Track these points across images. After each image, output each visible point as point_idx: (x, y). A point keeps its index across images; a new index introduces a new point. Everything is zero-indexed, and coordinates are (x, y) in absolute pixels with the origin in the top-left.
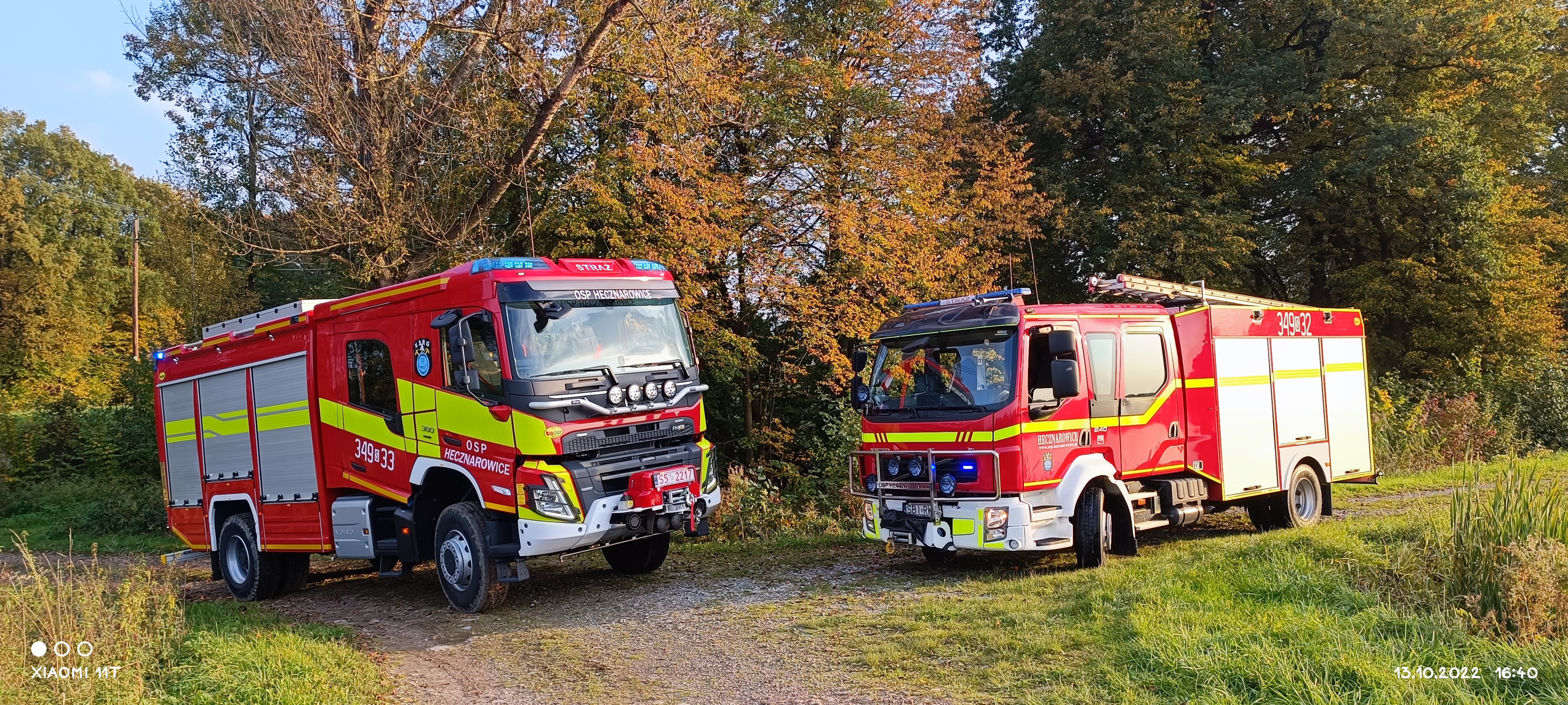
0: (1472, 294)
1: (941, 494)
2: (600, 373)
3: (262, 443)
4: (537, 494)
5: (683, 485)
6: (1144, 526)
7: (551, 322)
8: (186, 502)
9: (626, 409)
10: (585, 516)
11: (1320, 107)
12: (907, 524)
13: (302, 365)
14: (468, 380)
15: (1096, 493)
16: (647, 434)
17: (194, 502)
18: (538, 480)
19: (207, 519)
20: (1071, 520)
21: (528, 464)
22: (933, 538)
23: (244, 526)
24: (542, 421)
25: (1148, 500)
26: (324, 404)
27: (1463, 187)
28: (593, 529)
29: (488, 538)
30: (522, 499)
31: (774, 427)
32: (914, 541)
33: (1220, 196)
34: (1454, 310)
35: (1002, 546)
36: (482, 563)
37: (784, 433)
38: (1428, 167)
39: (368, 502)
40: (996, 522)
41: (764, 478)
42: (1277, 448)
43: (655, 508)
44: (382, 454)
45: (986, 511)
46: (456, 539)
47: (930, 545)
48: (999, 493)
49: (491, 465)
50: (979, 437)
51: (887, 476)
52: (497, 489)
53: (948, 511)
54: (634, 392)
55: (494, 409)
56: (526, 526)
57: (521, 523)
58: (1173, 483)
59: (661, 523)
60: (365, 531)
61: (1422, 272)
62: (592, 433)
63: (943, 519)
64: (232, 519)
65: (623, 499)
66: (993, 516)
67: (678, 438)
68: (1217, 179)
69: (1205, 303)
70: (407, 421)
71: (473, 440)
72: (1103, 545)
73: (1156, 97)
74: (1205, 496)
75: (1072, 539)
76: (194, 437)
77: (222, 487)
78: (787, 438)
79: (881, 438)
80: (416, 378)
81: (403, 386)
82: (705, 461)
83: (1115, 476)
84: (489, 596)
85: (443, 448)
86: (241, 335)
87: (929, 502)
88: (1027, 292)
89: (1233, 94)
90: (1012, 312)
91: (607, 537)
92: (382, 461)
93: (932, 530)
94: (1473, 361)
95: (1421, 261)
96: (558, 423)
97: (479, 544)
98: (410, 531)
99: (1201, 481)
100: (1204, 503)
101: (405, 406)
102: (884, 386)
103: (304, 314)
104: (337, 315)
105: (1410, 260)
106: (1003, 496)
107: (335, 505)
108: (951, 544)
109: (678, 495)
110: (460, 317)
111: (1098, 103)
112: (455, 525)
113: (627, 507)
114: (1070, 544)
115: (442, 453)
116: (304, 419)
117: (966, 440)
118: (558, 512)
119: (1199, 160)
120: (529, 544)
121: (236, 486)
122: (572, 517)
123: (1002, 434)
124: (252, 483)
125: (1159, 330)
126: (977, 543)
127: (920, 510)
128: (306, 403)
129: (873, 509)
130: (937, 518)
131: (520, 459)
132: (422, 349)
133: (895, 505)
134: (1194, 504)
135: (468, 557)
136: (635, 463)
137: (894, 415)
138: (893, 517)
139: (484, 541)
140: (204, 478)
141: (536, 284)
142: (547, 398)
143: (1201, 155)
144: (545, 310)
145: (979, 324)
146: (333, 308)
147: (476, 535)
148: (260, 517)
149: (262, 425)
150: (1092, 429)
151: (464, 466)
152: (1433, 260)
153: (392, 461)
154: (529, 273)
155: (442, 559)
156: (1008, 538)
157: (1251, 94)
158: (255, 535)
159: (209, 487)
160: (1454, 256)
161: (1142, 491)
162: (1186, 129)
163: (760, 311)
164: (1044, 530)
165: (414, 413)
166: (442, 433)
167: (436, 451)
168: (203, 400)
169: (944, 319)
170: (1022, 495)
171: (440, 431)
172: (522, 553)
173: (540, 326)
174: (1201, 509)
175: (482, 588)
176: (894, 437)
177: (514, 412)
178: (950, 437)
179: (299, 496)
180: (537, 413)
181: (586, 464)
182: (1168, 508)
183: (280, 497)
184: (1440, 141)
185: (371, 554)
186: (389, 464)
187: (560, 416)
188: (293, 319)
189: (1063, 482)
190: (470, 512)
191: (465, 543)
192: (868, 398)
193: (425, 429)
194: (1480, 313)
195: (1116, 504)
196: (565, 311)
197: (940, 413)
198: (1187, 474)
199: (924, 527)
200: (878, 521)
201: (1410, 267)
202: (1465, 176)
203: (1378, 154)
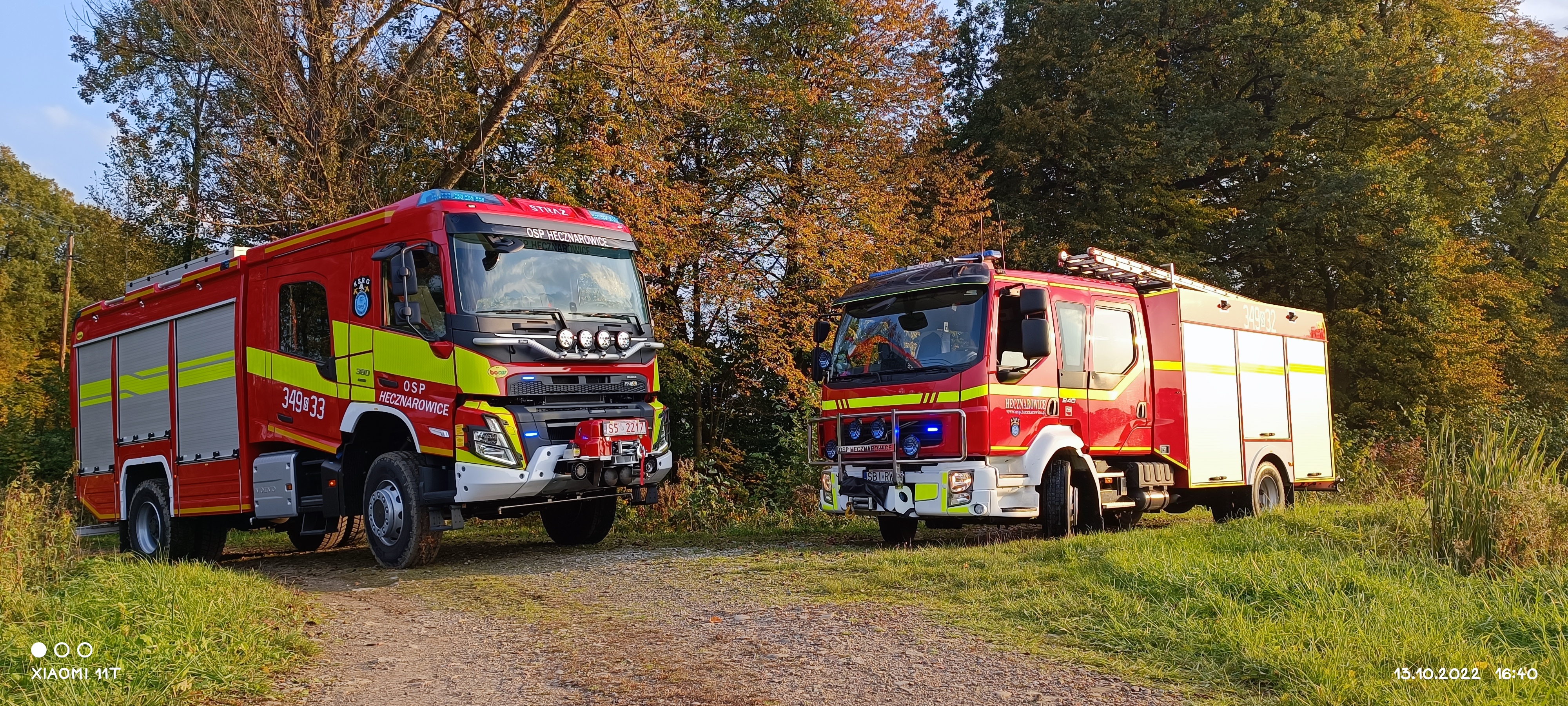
0: (1416, 346)
1: (903, 455)
2: (550, 317)
3: (182, 401)
4: (477, 435)
5: (633, 437)
6: (1110, 505)
7: (501, 258)
8: (97, 469)
9: (575, 356)
10: (527, 463)
11: (1272, 155)
12: (867, 489)
13: (231, 312)
14: (409, 311)
15: (1063, 466)
16: (597, 386)
17: (104, 469)
18: (480, 420)
19: (118, 486)
20: (1038, 489)
21: (469, 404)
22: (895, 503)
23: (156, 491)
24: (486, 360)
25: (1114, 479)
26: (252, 353)
27: (1409, 235)
28: (536, 477)
29: (421, 484)
30: (460, 441)
31: (725, 447)
32: (875, 507)
33: (1174, 237)
34: (1398, 361)
35: (967, 510)
36: (413, 512)
37: (734, 453)
38: (1375, 216)
39: (293, 456)
40: (961, 486)
41: (715, 471)
42: (1243, 441)
43: (603, 458)
44: (312, 402)
45: (951, 474)
46: (387, 490)
47: (891, 510)
48: (965, 454)
49: (429, 407)
50: (945, 397)
51: (847, 441)
52: (434, 431)
53: (911, 476)
54: (586, 338)
55: (436, 344)
56: (464, 469)
57: (458, 466)
58: (1140, 465)
59: (609, 476)
60: (289, 487)
61: (1367, 321)
62: (539, 378)
63: (905, 484)
64: (145, 484)
65: (569, 447)
66: (957, 480)
67: (630, 395)
68: (1171, 223)
69: (1174, 286)
70: (341, 366)
71: (411, 380)
72: (1070, 519)
73: (1113, 138)
74: (1171, 482)
75: (1038, 508)
76: (110, 399)
77: (137, 450)
78: (737, 458)
79: (843, 404)
80: (353, 318)
81: (339, 328)
82: (658, 422)
83: (1082, 449)
84: (420, 549)
85: (378, 390)
86: (167, 286)
87: (891, 466)
88: (997, 255)
89: (1189, 137)
90: (984, 271)
91: (549, 489)
92: (312, 410)
93: (893, 493)
94: (1418, 409)
95: (1367, 312)
96: (502, 363)
97: (411, 492)
98: (338, 483)
99: (1167, 466)
100: (1170, 490)
101: (340, 349)
102: (847, 354)
103: (236, 259)
104: (272, 257)
105: (1356, 310)
106: (969, 459)
107: (257, 462)
108: (913, 510)
109: (628, 447)
110: (402, 248)
111: (1056, 140)
112: (389, 474)
113: (574, 454)
114: (1035, 513)
115: (377, 396)
116: (229, 370)
117: (932, 401)
118: (500, 456)
119: (1154, 200)
120: (466, 488)
121: (152, 447)
122: (513, 463)
123: (968, 394)
124: (168, 445)
125: (1128, 307)
126: (941, 508)
127: (880, 476)
128: (232, 354)
129: (831, 480)
130: (900, 481)
131: (460, 398)
132: (361, 287)
133: (854, 472)
134: (1159, 489)
135: (399, 507)
136: (583, 414)
137: (857, 381)
138: (853, 484)
139: (417, 489)
140: (118, 441)
141: (487, 217)
142: (492, 335)
143: (1157, 196)
144: (495, 245)
145: (949, 282)
146: (267, 251)
147: (409, 484)
148: (175, 480)
149: (183, 381)
150: (1061, 399)
151: (400, 408)
152: (1379, 311)
153: (322, 409)
154: (480, 206)
155: (371, 512)
156: (973, 502)
157: (1205, 139)
158: (168, 500)
159: (122, 451)
160: (1398, 308)
161: (1108, 471)
162: (1141, 171)
163: (713, 338)
164: (1009, 498)
165: (349, 356)
166: (378, 375)
167: (371, 394)
168: (122, 359)
169: (911, 279)
170: (988, 459)
171: (375, 372)
172: (457, 499)
173: (490, 262)
174: (1167, 496)
175: (413, 540)
176: (856, 403)
177: (457, 349)
178: (915, 398)
179: (218, 454)
180: (481, 350)
181: (530, 409)
182: (1134, 490)
183: (198, 456)
184: (1388, 189)
185: (294, 511)
186: (319, 412)
187: (505, 355)
188: (223, 266)
189: (1030, 450)
190: (403, 459)
191: (396, 493)
192: (830, 365)
193: (360, 372)
194: (1424, 366)
195: (1083, 479)
196: (515, 246)
197: (905, 375)
198: (1153, 458)
199: (886, 491)
200: (836, 488)
201: (1356, 317)
202: (1412, 225)
203: (1328, 199)
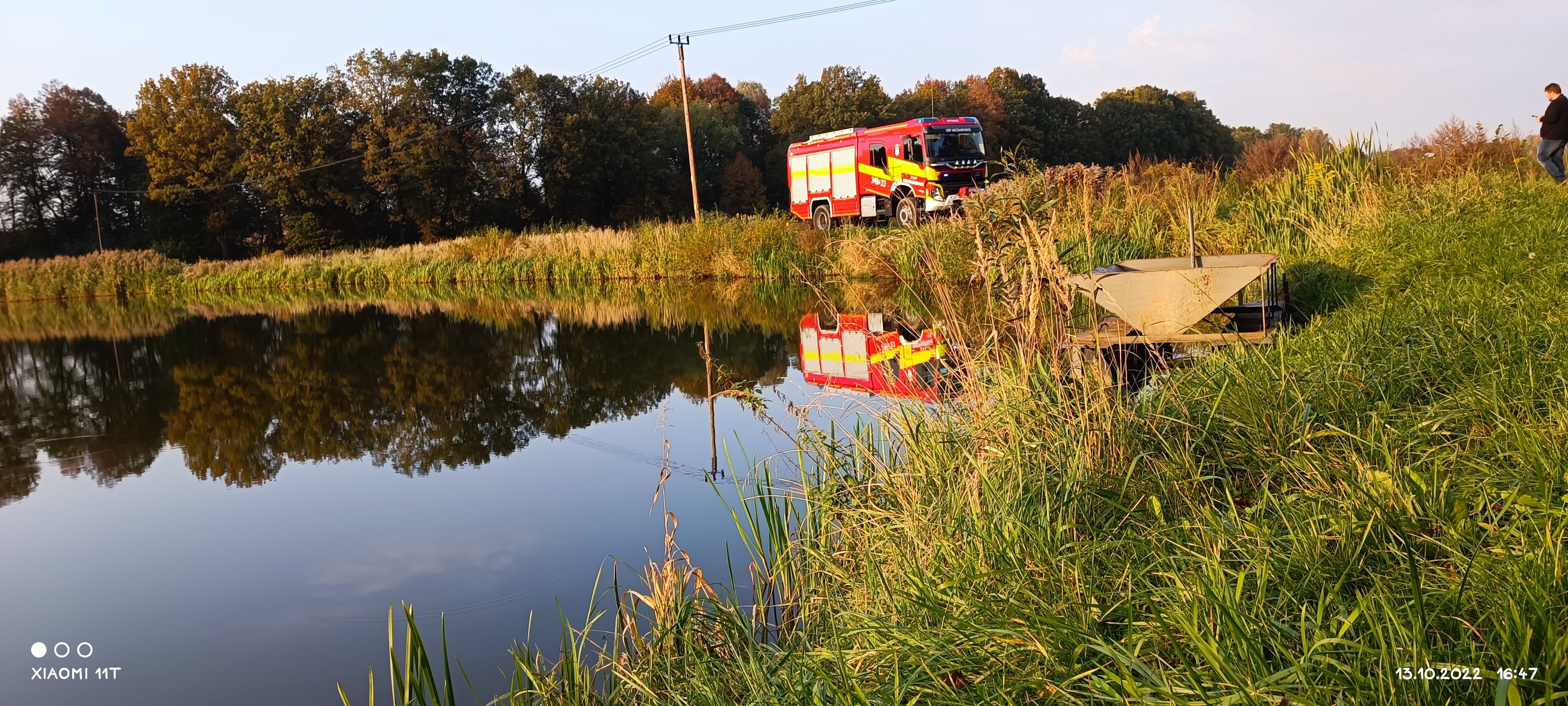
3: (834, 179)
4: (932, 192)
8: (800, 201)
9: (960, 168)
10: (945, 200)
13: (852, 151)
16: (966, 177)
17: (803, 201)
18: (933, 188)
19: (809, 207)
21: (929, 183)
23: (826, 209)
26: (860, 165)
28: (947, 204)
29: (916, 206)
30: (927, 193)
36: (913, 214)
39: (875, 198)
46: (906, 209)
49: (918, 184)
52: (919, 191)
54: (963, 162)
55: (920, 165)
57: (926, 201)
60: (873, 207)
62: (949, 175)
64: (820, 207)
65: (957, 195)
70: (891, 171)
71: (913, 176)
76: (805, 179)
77: (817, 195)
80: (894, 156)
81: (890, 160)
85: (902, 179)
86: (827, 140)
92: (881, 184)
96: (939, 171)
98: (889, 206)
101: (890, 166)
104: (867, 135)
107: (862, 199)
112: (905, 203)
116: (852, 170)
118: (938, 198)
121: (823, 194)
122: (942, 200)
124: (830, 193)
128: (853, 165)
131: (927, 181)
132: (897, 147)
135: (910, 213)
136: (962, 185)
139: (914, 208)
146: (865, 132)
147: (912, 206)
148: (831, 205)
151: (909, 184)
153: (884, 184)
155: (901, 215)
158: (829, 211)
165: (893, 168)
166: (902, 174)
168: (810, 163)
172: (926, 210)
177: (926, 167)
179: (849, 197)
180: (933, 168)
181: (946, 184)
183: (841, 197)
185: (874, 215)
190: (910, 199)
191: (909, 209)
193: (897, 173)
